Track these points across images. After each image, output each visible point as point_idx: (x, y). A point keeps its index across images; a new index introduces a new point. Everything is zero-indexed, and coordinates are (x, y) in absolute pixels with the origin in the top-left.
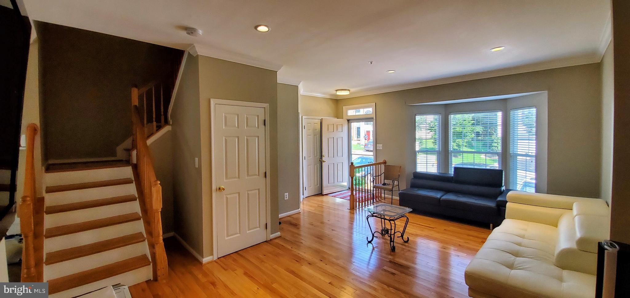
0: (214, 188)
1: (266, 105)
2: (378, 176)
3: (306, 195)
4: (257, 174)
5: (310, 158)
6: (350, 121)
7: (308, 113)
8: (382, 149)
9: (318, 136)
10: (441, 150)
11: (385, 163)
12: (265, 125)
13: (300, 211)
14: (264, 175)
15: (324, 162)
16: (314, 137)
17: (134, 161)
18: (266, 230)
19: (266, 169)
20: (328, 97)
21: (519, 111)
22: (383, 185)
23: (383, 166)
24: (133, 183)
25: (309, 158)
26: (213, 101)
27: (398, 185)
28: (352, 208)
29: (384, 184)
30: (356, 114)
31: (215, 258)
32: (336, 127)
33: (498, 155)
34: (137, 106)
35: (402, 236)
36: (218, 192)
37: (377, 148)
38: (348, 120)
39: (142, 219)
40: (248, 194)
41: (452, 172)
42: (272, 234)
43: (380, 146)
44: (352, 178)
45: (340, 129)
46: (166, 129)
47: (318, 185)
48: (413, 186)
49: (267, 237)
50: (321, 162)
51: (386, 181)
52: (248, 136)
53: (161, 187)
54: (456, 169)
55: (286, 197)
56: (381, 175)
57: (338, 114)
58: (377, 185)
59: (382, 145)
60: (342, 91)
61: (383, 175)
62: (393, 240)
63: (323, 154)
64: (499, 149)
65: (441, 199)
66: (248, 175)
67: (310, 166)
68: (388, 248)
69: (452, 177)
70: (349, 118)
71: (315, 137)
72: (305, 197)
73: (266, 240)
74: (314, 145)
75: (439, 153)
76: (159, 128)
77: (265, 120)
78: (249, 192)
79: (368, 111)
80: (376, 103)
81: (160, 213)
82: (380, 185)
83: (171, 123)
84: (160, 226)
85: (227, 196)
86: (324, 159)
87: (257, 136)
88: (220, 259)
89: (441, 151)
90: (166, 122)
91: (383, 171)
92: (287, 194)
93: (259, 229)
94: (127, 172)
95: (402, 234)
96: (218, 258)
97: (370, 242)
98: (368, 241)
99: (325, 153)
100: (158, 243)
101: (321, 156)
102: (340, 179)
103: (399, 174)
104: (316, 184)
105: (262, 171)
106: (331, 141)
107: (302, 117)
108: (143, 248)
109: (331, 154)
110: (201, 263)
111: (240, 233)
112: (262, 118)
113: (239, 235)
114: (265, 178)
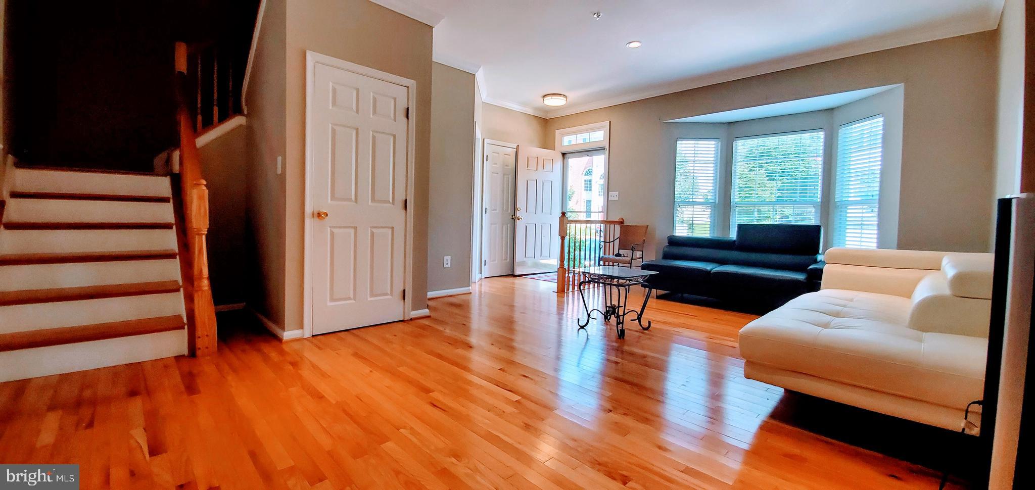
0: (308, 210)
1: (411, 83)
2: (609, 242)
3: (486, 274)
4: (391, 201)
5: (495, 212)
6: (567, 156)
7: (494, 134)
8: (617, 199)
9: (511, 178)
10: (718, 201)
11: (621, 222)
12: (407, 117)
13: (471, 291)
14: (402, 205)
15: (519, 220)
16: (504, 177)
17: (176, 168)
18: (403, 301)
19: (406, 195)
20: (530, 111)
21: (854, 126)
22: (616, 255)
23: (618, 227)
24: (169, 202)
25: (493, 212)
26: (311, 58)
27: (642, 258)
28: (561, 291)
29: (618, 255)
30: (577, 143)
31: (307, 334)
32: (540, 163)
33: (814, 207)
34: (183, 73)
35: (639, 318)
36: (316, 219)
37: (609, 199)
38: (564, 154)
39: (178, 257)
40: (372, 234)
41: (733, 235)
42: (413, 310)
43: (614, 196)
44: (563, 239)
45: (548, 166)
46: (237, 121)
47: (508, 260)
48: (666, 256)
49: (404, 312)
50: (514, 218)
51: (621, 252)
52: (377, 132)
53: (207, 192)
54: (740, 227)
55: (447, 264)
56: (614, 241)
57: (547, 142)
58: (607, 256)
59: (619, 193)
60: (553, 97)
61: (617, 242)
62: (621, 321)
63: (518, 206)
64: (818, 198)
65: (712, 272)
66: (373, 200)
67: (495, 226)
68: (614, 334)
69: (734, 241)
70: (564, 151)
71: (505, 179)
72: (483, 277)
73: (402, 319)
74: (503, 187)
75: (714, 206)
76: (223, 118)
77: (408, 109)
78: (375, 230)
79: (598, 136)
80: (610, 122)
81: (204, 237)
82: (611, 256)
83: (246, 112)
84: (203, 260)
85: (333, 230)
86: (518, 214)
87: (391, 135)
88: (315, 337)
89: (718, 204)
90: (238, 111)
91: (617, 235)
92: (448, 258)
93: (389, 297)
94: (162, 185)
95: (638, 315)
96: (313, 336)
97: (582, 327)
98: (579, 325)
99: (521, 204)
100: (199, 291)
101: (515, 209)
102: (546, 252)
103: (644, 238)
104: (504, 259)
105: (400, 197)
106: (532, 185)
107: (484, 140)
108: (175, 304)
109: (531, 208)
110: (279, 340)
111: (355, 299)
112: (402, 105)
113: (354, 302)
114: (404, 211)
